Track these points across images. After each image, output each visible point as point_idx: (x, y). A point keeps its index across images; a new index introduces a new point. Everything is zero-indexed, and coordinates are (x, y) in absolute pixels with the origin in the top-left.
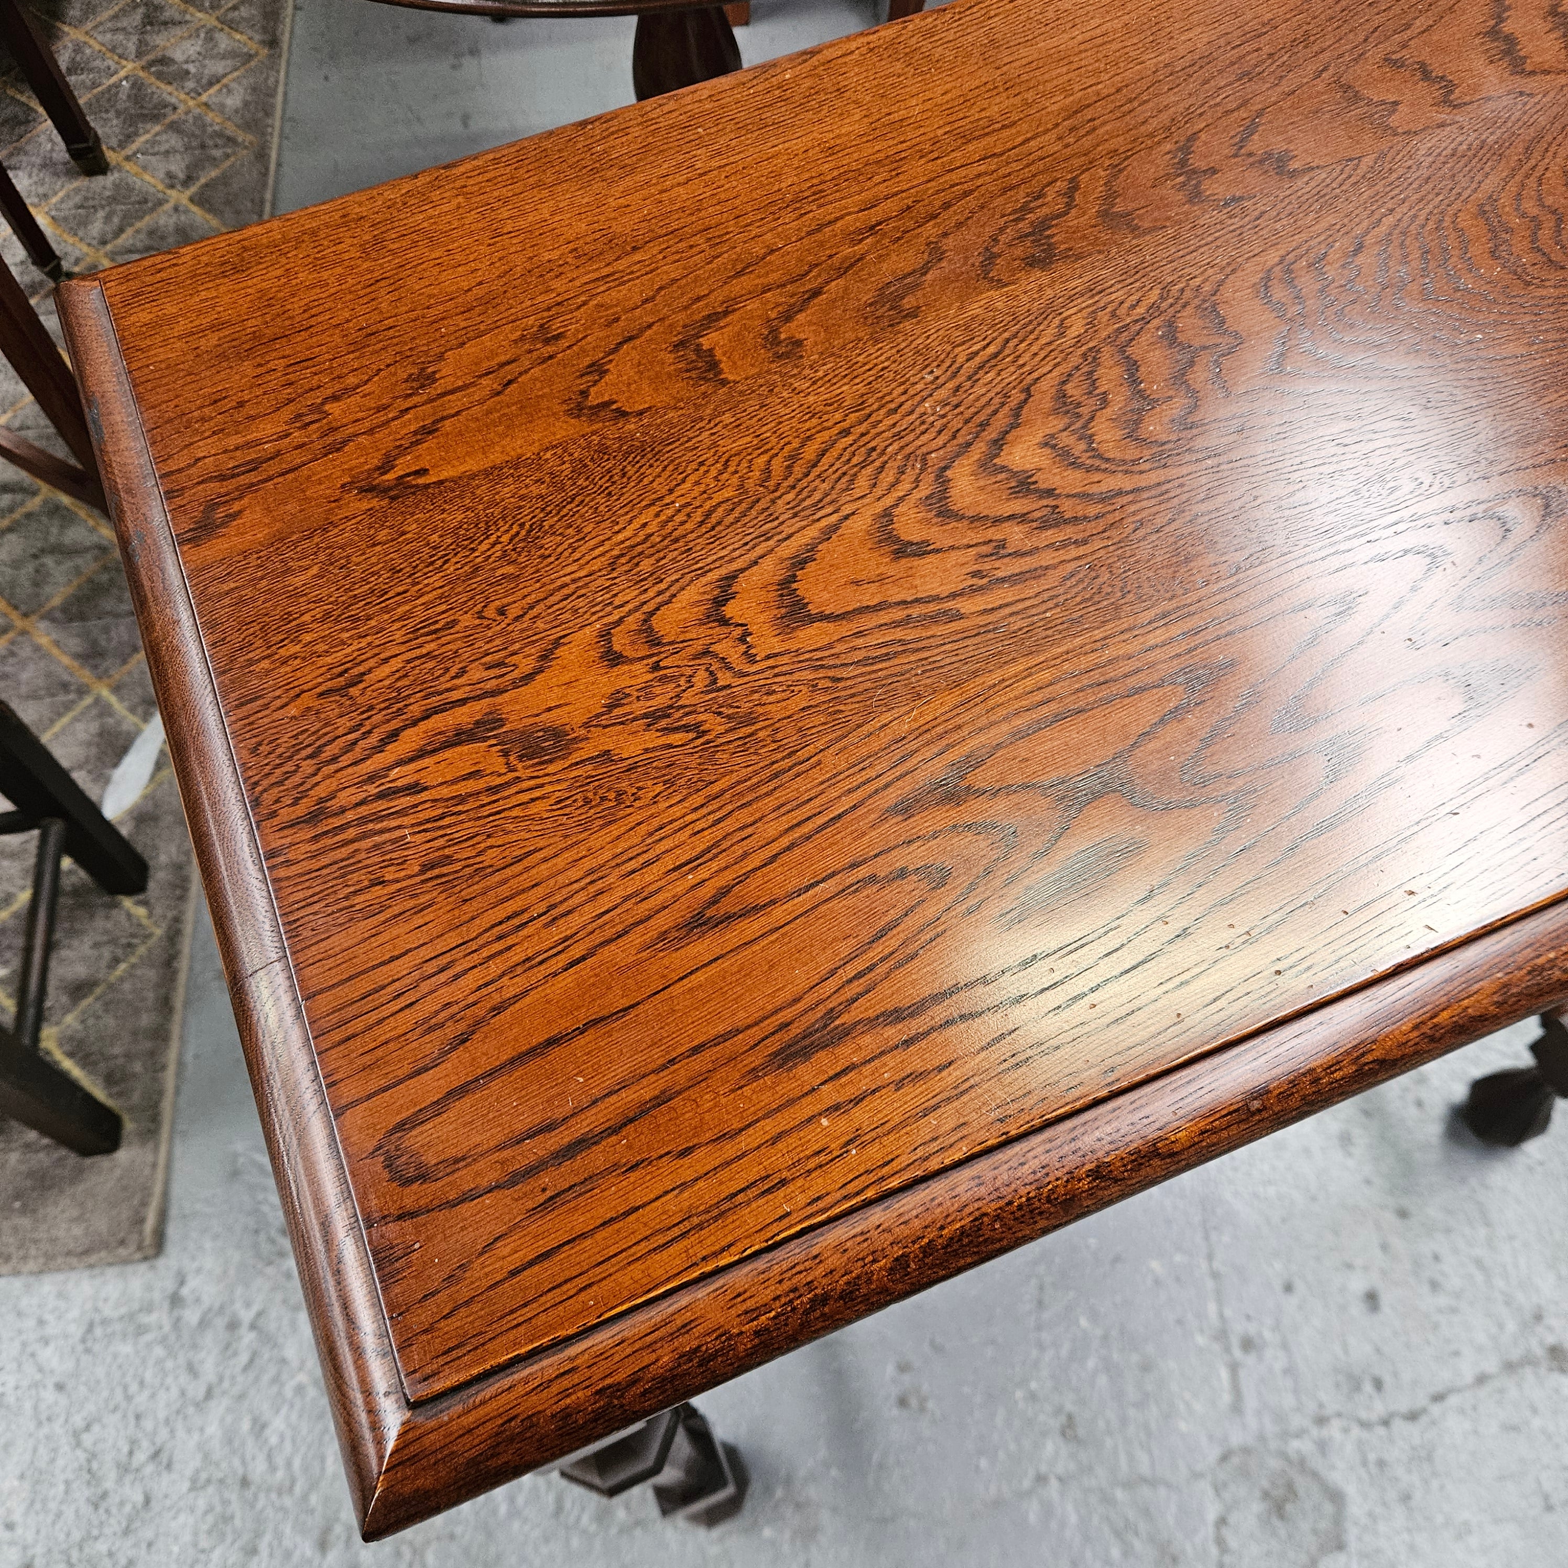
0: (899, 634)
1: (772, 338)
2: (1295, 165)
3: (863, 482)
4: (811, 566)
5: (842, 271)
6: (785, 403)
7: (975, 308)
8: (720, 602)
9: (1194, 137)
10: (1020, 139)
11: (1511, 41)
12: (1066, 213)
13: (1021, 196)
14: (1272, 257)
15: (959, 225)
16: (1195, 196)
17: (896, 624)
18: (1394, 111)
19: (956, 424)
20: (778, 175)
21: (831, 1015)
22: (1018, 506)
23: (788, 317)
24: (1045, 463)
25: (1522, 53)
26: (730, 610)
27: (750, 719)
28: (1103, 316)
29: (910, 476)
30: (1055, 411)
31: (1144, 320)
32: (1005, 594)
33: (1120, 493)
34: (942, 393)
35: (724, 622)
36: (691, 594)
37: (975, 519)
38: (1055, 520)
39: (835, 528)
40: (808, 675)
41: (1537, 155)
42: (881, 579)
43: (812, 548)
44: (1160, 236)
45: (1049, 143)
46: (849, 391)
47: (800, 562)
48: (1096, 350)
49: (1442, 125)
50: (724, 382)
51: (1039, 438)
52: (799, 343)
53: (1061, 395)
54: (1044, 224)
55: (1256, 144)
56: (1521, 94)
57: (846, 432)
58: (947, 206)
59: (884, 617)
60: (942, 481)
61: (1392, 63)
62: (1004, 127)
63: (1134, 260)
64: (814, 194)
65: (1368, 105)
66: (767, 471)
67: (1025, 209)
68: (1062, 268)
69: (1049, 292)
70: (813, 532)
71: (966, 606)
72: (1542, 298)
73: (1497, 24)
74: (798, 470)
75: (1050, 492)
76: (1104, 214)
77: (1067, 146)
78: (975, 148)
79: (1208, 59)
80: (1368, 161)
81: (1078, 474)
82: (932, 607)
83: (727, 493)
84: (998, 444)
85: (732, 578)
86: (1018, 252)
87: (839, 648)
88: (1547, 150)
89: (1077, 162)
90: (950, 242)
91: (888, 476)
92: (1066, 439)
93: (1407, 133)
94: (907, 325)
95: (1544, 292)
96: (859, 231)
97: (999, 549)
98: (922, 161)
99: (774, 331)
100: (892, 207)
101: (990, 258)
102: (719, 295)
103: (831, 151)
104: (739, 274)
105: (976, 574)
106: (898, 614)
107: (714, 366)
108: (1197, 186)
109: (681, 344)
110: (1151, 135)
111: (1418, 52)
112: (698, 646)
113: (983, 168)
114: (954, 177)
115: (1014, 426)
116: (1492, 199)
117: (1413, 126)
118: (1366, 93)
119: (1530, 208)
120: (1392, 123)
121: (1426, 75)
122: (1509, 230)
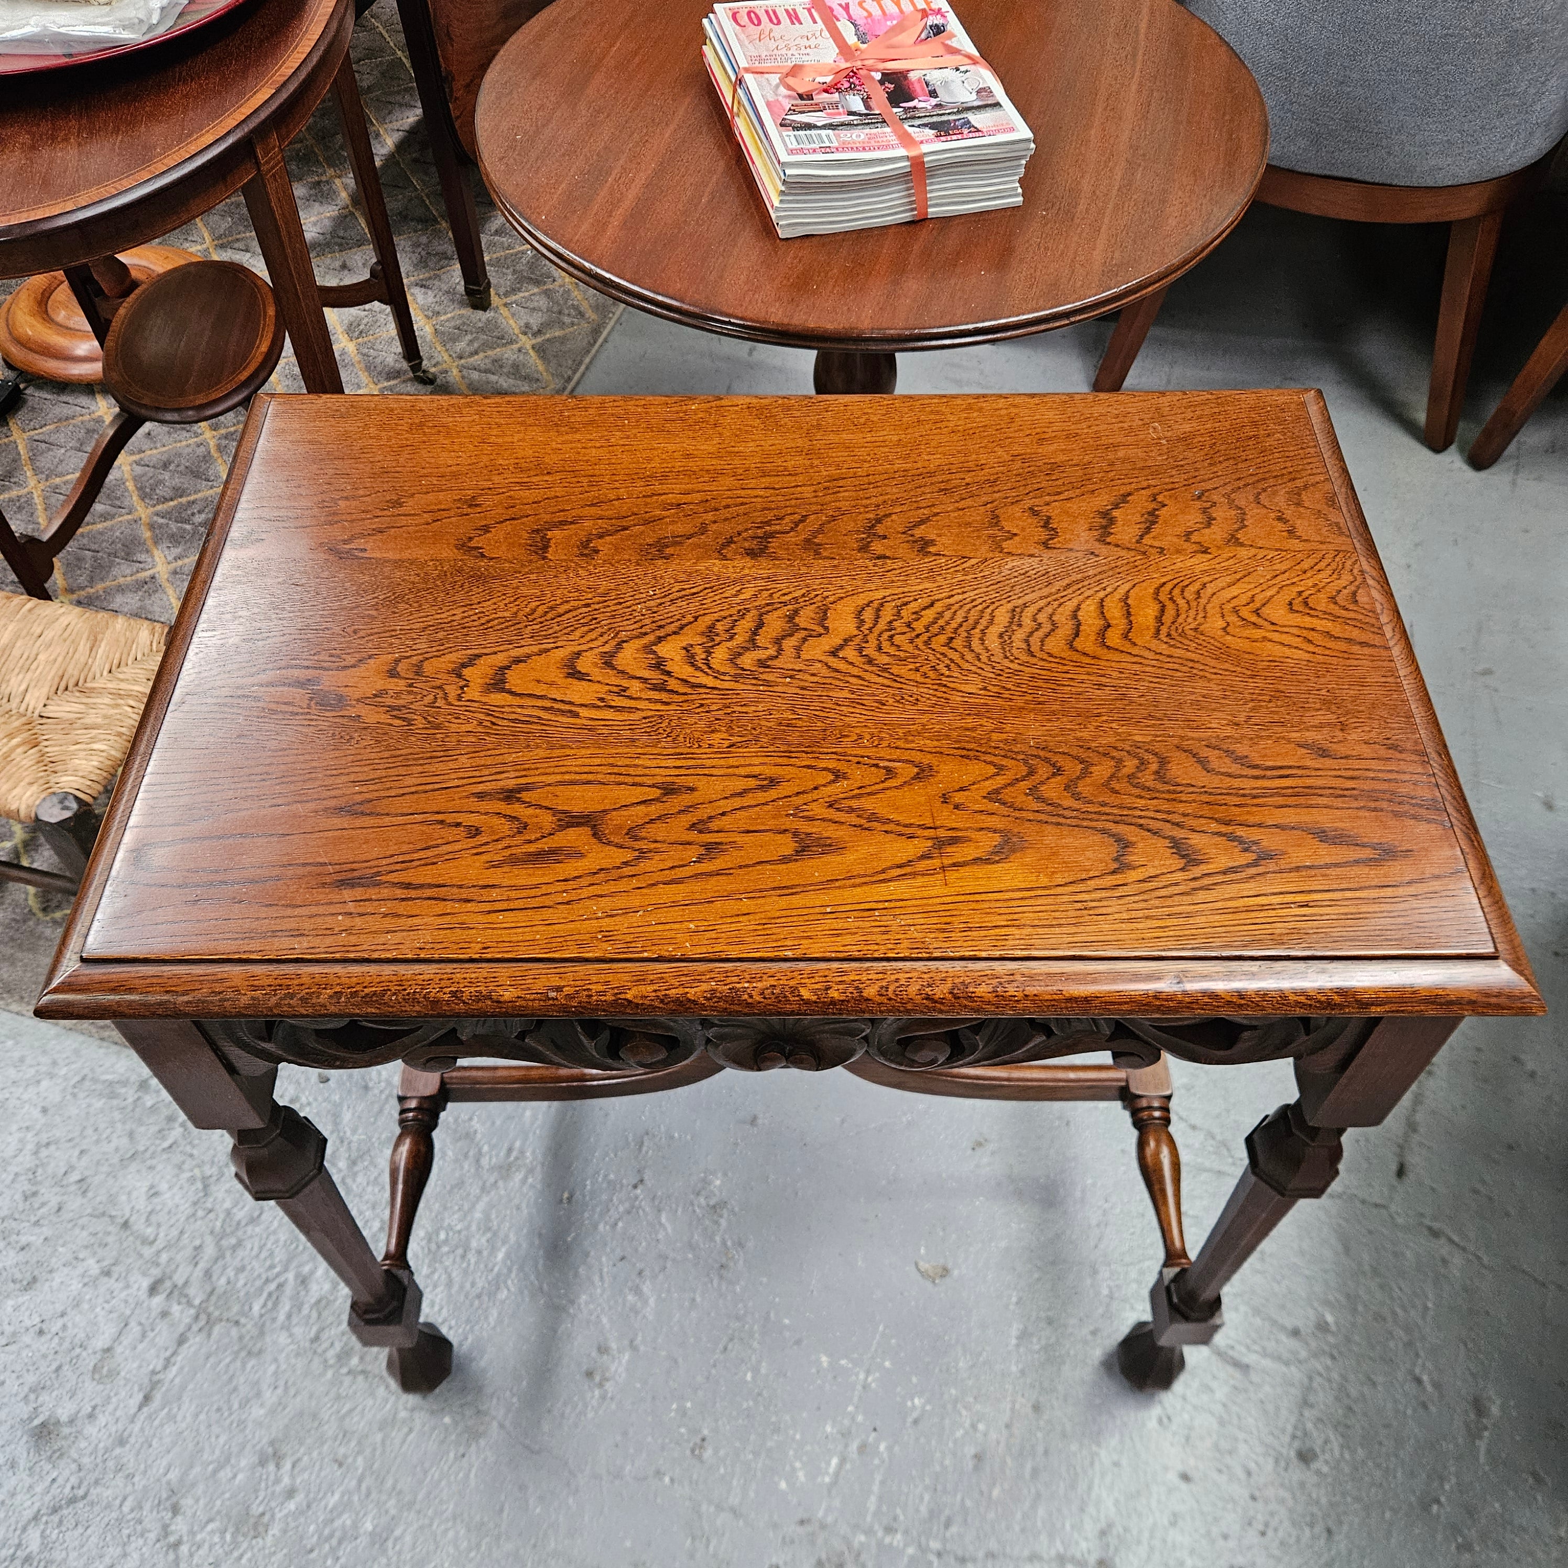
0: (542, 714)
1: (585, 545)
2: (932, 549)
3: (578, 634)
4: (522, 665)
5: (646, 522)
6: (568, 578)
7: (701, 567)
8: (464, 666)
9: (889, 515)
10: (793, 484)
11: (1112, 521)
12: (788, 533)
13: (770, 515)
14: (880, 594)
15: (726, 519)
16: (864, 548)
17: (545, 709)
18: (1011, 539)
19: (647, 621)
20: (649, 460)
21: (378, 874)
22: (646, 674)
23: (601, 536)
24: (677, 658)
25: (1112, 531)
26: (466, 672)
27: (438, 727)
28: (766, 594)
29: (602, 640)
30: (703, 634)
31: (785, 604)
32: (609, 714)
33: (705, 687)
34: (652, 603)
35: (459, 676)
36: (453, 657)
37: (623, 672)
38: (660, 687)
39: (548, 650)
40: (482, 716)
42: (552, 684)
43: (529, 656)
44: (827, 563)
45: (807, 492)
46: (604, 585)
47: (518, 661)
48: (748, 610)
49: (1032, 556)
50: (544, 558)
51: (684, 644)
52: (597, 551)
53: (711, 627)
54: (772, 535)
55: (918, 532)
56: (1092, 553)
57: (587, 605)
58: (727, 506)
59: (540, 703)
60: (619, 646)
61: (1033, 512)
62: (790, 475)
63: (804, 570)
64: (662, 476)
65: (999, 530)
66: (534, 611)
67: (768, 523)
68: (763, 561)
69: (746, 571)
70: (535, 649)
71: (584, 712)
73: (1112, 509)
74: (550, 616)
75: (669, 673)
76: (808, 541)
77: (816, 497)
78: (766, 481)
79: (931, 474)
80: (973, 561)
81: (690, 669)
82: (567, 707)
83: (506, 614)
84: (660, 639)
85: (479, 656)
86: (746, 545)
87: (507, 709)
89: (814, 508)
90: (715, 527)
91: (593, 635)
92: (698, 650)
93: (1009, 553)
94: (660, 562)
96: (671, 504)
97: (622, 691)
98: (732, 478)
99: (589, 541)
100: (697, 497)
101: (730, 541)
102: (574, 513)
103: (688, 456)
104: (592, 505)
105: (602, 700)
106: (548, 704)
107: (545, 548)
108: (870, 542)
109: (537, 531)
110: (866, 506)
111: (1054, 511)
112: (438, 683)
113: (761, 493)
114: (743, 493)
115: (675, 633)
116: (1025, 605)
117: (1014, 551)
118: (1004, 523)
119: (1042, 617)
120: (1005, 545)
121: (1046, 525)
122: (1020, 625)
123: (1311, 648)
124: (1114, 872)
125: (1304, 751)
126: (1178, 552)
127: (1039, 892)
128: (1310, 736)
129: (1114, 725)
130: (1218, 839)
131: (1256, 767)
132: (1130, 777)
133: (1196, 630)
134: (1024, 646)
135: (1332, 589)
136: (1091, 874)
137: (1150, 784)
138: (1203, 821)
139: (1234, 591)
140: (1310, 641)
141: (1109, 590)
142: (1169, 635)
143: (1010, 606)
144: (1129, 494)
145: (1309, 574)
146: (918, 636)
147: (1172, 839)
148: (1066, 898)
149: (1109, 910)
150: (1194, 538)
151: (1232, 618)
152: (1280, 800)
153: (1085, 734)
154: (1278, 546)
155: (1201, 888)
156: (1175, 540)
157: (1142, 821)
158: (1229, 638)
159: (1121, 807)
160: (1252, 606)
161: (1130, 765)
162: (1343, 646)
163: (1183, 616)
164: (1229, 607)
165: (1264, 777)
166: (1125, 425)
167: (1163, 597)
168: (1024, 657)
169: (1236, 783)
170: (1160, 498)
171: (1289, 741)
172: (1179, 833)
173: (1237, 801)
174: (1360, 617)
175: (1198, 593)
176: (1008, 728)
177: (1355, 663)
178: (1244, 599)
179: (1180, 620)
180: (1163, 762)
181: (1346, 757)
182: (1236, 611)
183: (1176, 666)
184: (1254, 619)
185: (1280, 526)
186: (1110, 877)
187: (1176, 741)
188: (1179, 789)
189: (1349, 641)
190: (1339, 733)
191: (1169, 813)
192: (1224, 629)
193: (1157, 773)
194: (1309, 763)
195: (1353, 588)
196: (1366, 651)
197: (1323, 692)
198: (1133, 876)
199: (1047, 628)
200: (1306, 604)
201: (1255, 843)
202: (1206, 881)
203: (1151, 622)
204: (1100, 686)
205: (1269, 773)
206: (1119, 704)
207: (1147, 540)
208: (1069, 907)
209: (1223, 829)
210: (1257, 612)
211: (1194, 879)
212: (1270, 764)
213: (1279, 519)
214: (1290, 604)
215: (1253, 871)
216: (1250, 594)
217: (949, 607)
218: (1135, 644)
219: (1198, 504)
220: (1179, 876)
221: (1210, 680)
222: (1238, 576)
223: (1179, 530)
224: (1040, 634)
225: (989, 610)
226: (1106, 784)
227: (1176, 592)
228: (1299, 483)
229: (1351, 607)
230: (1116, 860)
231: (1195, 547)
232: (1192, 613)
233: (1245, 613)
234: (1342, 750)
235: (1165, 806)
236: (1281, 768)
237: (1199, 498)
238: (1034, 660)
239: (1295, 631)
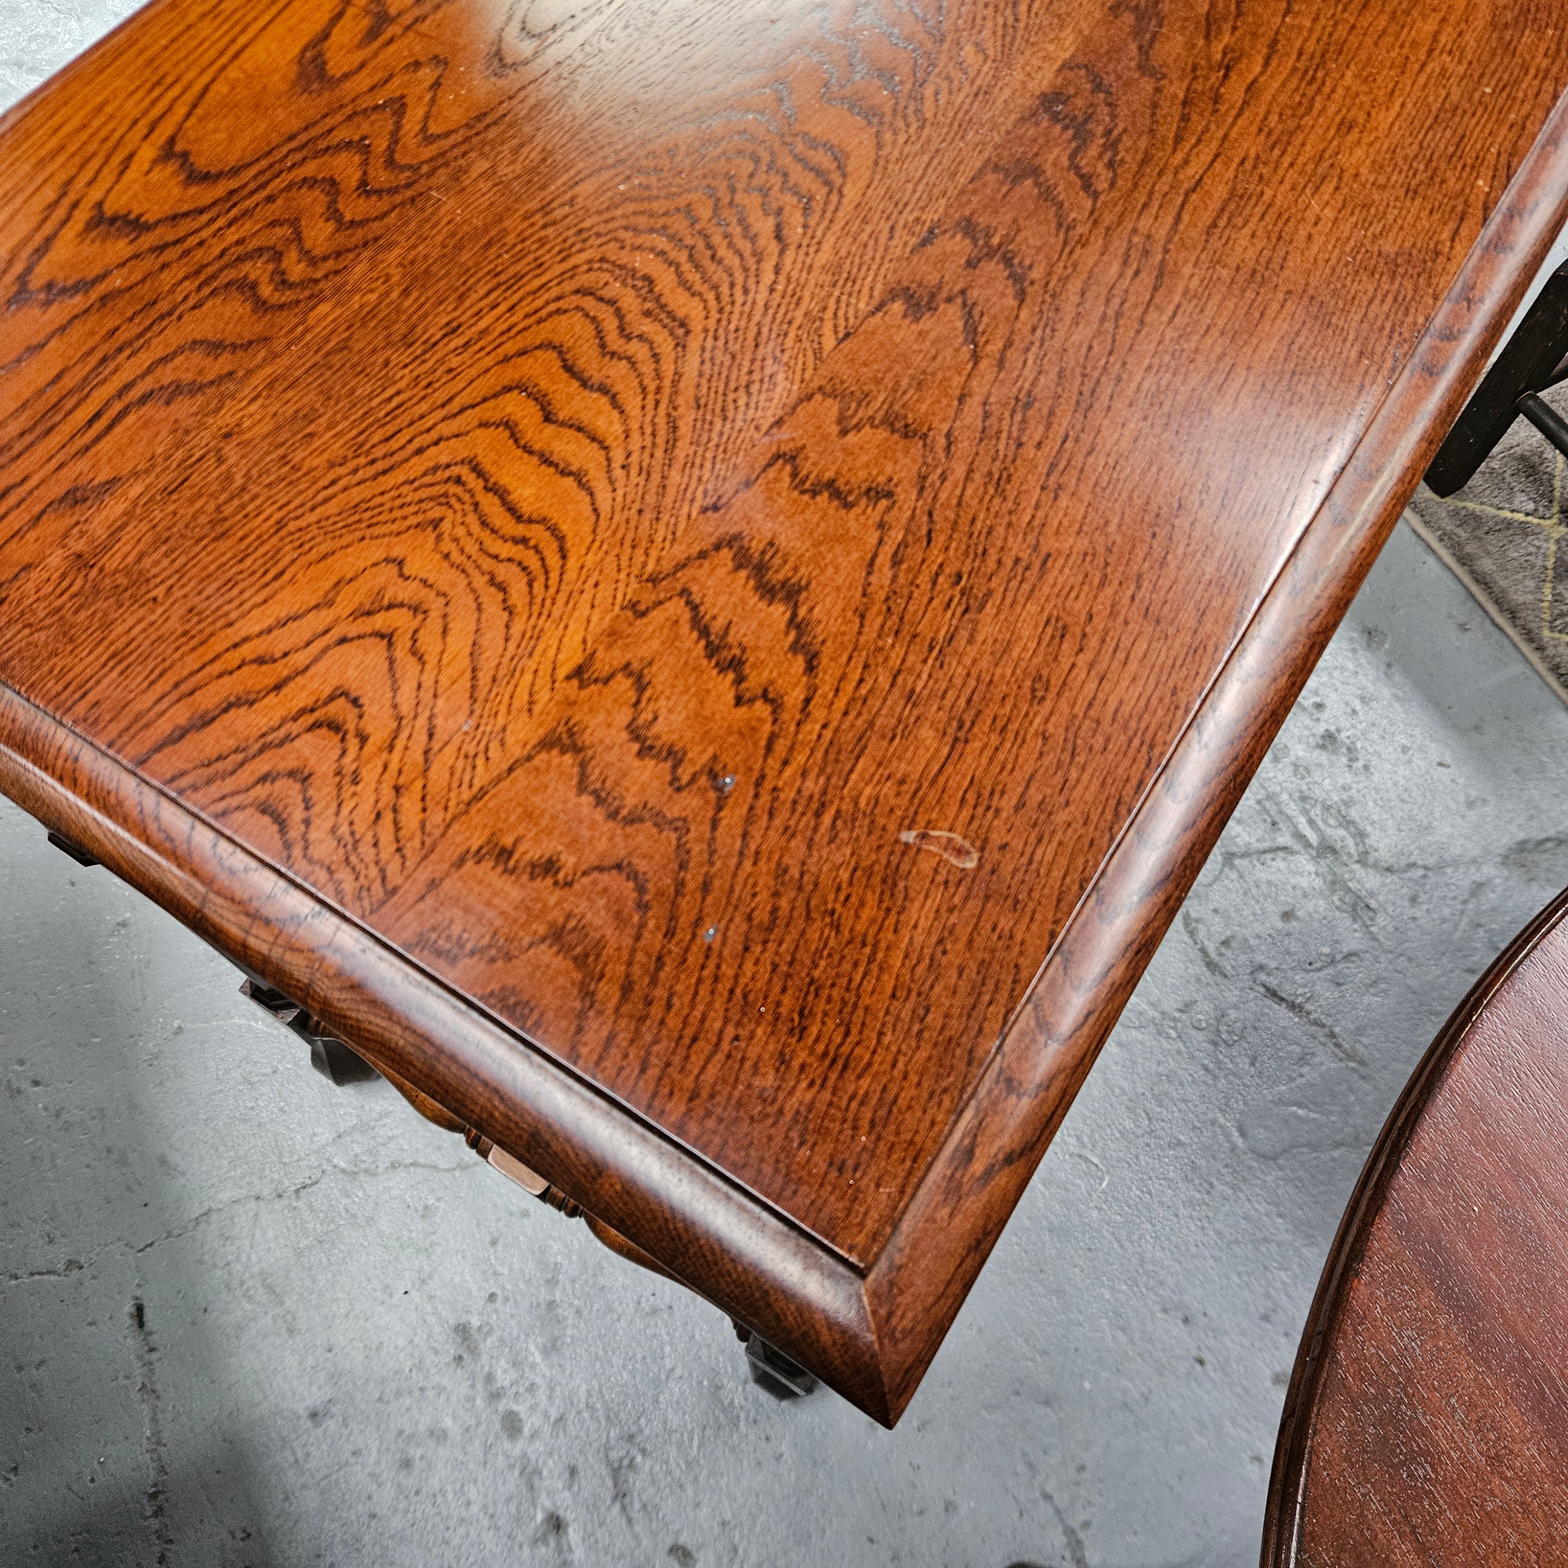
9: (1021, 296)
10: (1186, 218)
11: (768, 592)
12: (1072, 157)
14: (851, 192)
16: (967, 227)
18: (839, 421)
25: (743, 573)
28: (957, 76)
31: (920, 84)
41: (661, 421)
44: (968, 170)
48: (939, 42)
49: (779, 423)
54: (1082, 137)
56: (716, 508)
62: (1214, 225)
63: (973, 136)
64: (1313, 78)
65: (872, 418)
67: (1112, 147)
68: (1028, 103)
69: (1020, 77)
72: (581, 251)
73: (794, 615)
77: (1135, 231)
78: (1219, 191)
80: (829, 342)
86: (1080, 101)
88: (654, 435)
90: (1149, 88)
93: (809, 397)
95: (583, 257)
96: (1236, 60)
98: (1252, 154)
100: (1233, 96)
101: (1101, 88)
108: (975, 241)
110: (1064, 280)
113: (1190, 171)
114: (1208, 151)
116: (680, 345)
117: (810, 406)
118: (883, 434)
119: (639, 350)
120: (832, 408)
121: (832, 489)
122: (647, 314)
123: (247, 651)
124: (172, 141)
125: (102, 477)
126: (613, 634)
127: (223, 60)
128: (115, 508)
129: (373, 297)
130: (97, 270)
131: (145, 399)
132: (278, 256)
133: (436, 524)
134: (606, 293)
135: (322, 792)
136: (193, 120)
137: (247, 267)
138: (136, 276)
139: (459, 643)
140: (261, 661)
141: (618, 473)
142: (458, 481)
143: (697, 326)
144: (810, 668)
145: (387, 794)
146: (732, 190)
147: (148, 228)
148: (191, 75)
149: (131, 102)
150: (623, 684)
151: (407, 592)
152: (69, 381)
153: (392, 256)
154: (491, 802)
155: (57, 202)
156: (644, 651)
157: (205, 217)
158: (379, 555)
159: (246, 213)
160: (403, 644)
161: (296, 269)
162: (208, 699)
163: (476, 528)
164: (436, 606)
165: (120, 395)
166: (1008, 803)
167: (538, 533)
168: (583, 280)
169: (145, 358)
170: (761, 709)
171: (135, 474)
172: (149, 240)
173: (124, 335)
174: (229, 784)
175: (502, 588)
176: (483, 186)
177: (160, 688)
178: (430, 642)
179: (472, 519)
180: (261, 306)
181: (38, 518)
182: (415, 609)
183: (394, 444)
184: (379, 621)
185: (530, 851)
186: (169, 132)
187: (279, 344)
188: (206, 291)
189: (206, 721)
190: (79, 546)
191: (186, 253)
192: (401, 563)
193: (254, 286)
194: (82, 465)
195: (295, 832)
196: (164, 727)
197: (160, 592)
198: (148, 153)
199: (614, 341)
200: (335, 727)
201: (48, 303)
202: (60, 213)
203: (504, 478)
204: (452, 330)
205: (118, 406)
206: (400, 328)
207: (676, 608)
208: (177, 71)
209: (102, 289)
210: (387, 637)
211: (75, 205)
212: (130, 419)
213: (549, 867)
214: (355, 702)
215: (18, 268)
216: (431, 660)
217: (759, 257)
218: (484, 425)
219: (698, 758)
220: (96, 194)
221: (332, 465)
222: (484, 678)
223: (660, 676)
224: (610, 325)
225: (710, 296)
226: (294, 223)
227: (533, 561)
228: (608, 992)
229: (261, 791)
230: (185, 155)
231: (602, 666)
232: (472, 548)
233: (400, 619)
234: (52, 526)
235: (198, 256)
236: (110, 427)
237: (713, 775)
238: (568, 286)
239: (300, 659)
